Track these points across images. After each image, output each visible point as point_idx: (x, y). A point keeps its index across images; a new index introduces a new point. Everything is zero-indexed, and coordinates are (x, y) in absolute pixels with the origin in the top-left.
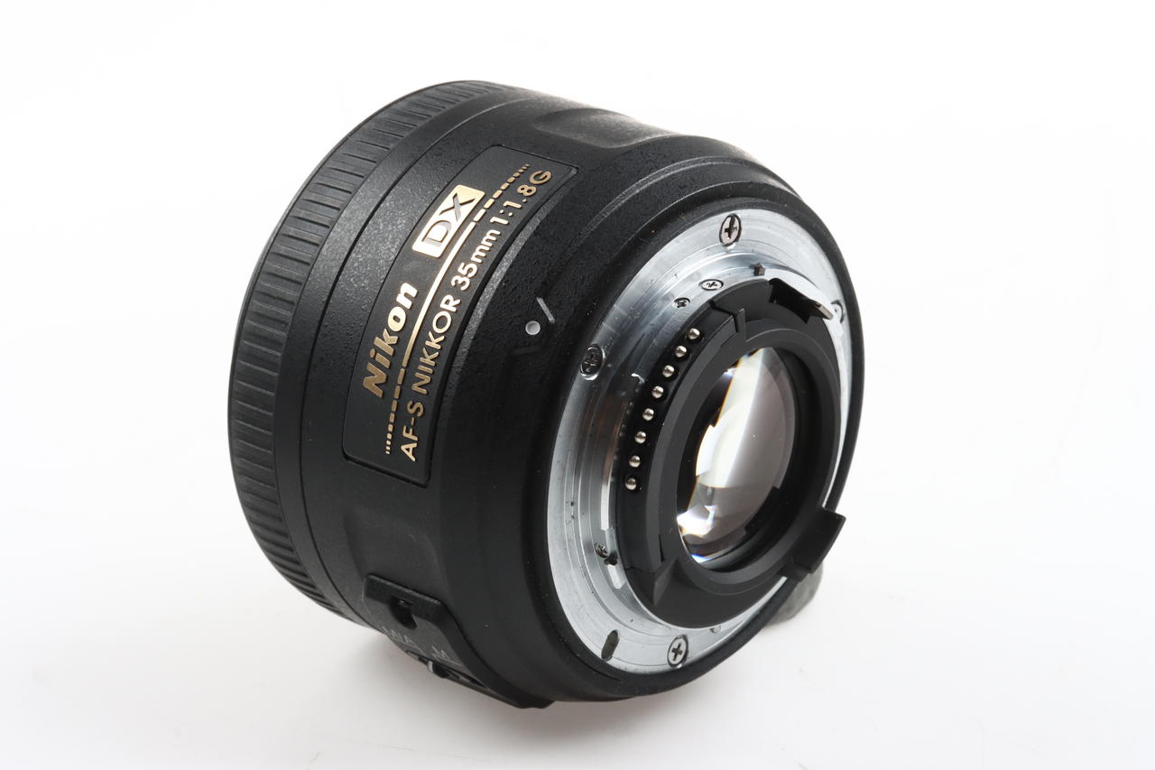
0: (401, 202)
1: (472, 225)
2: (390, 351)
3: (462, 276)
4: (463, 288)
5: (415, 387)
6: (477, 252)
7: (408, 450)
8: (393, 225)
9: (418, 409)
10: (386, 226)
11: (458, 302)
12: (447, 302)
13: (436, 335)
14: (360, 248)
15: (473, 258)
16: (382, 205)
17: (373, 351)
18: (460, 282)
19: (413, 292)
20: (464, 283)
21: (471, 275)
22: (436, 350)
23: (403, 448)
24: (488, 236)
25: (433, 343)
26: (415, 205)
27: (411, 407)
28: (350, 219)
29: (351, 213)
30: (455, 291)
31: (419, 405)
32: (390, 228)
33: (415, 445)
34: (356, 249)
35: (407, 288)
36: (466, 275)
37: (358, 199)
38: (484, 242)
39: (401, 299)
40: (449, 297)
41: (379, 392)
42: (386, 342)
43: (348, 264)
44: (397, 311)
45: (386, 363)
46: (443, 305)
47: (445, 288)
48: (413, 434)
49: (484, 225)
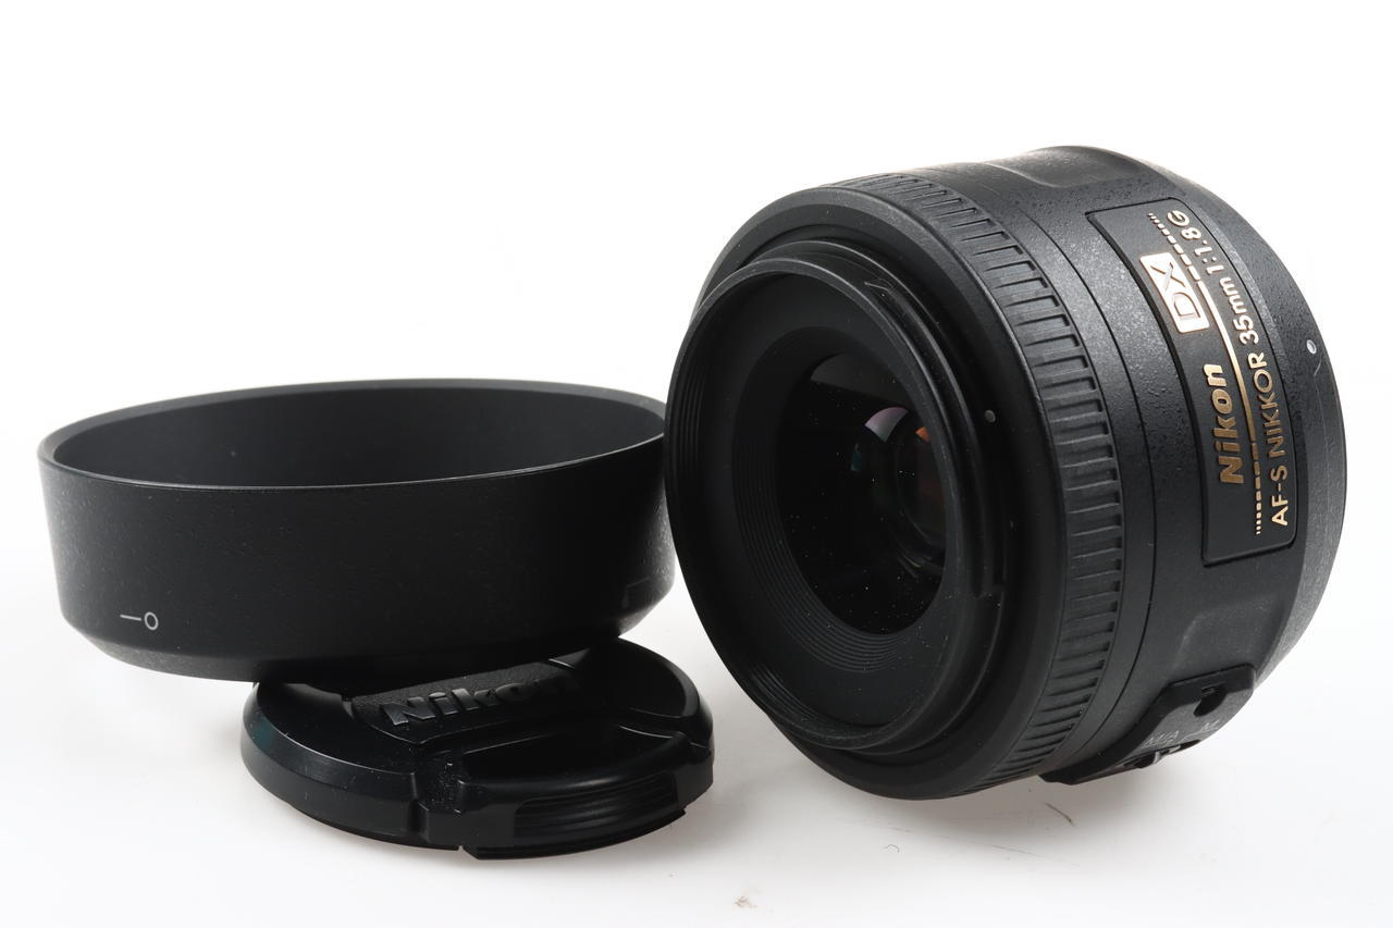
0: (1113, 298)
1: (1202, 285)
2: (1234, 434)
3: (1245, 331)
4: (1256, 341)
5: (1273, 454)
6: (1235, 304)
7: (1279, 518)
8: (1135, 322)
9: (1282, 473)
10: (1130, 326)
11: (1262, 355)
12: (1254, 361)
13: (1267, 395)
14: (1130, 357)
15: (1238, 310)
17: (1218, 443)
18: (1249, 338)
19: (1218, 369)
20: (1252, 336)
21: (1251, 326)
22: (1274, 409)
23: (1274, 519)
24: (1226, 286)
25: (1269, 404)
27: (1275, 474)
29: (1089, 332)
30: (1253, 347)
31: (1282, 468)
32: (1136, 326)
33: (1286, 508)
35: (1210, 369)
36: (1248, 329)
37: (1078, 317)
38: (1228, 293)
39: (1212, 381)
40: (1251, 356)
41: (1240, 479)
42: (1227, 428)
43: (1133, 379)
44: (1217, 395)
45: (1235, 446)
46: (1253, 366)
47: (1242, 351)
48: (1283, 499)
49: (1213, 281)
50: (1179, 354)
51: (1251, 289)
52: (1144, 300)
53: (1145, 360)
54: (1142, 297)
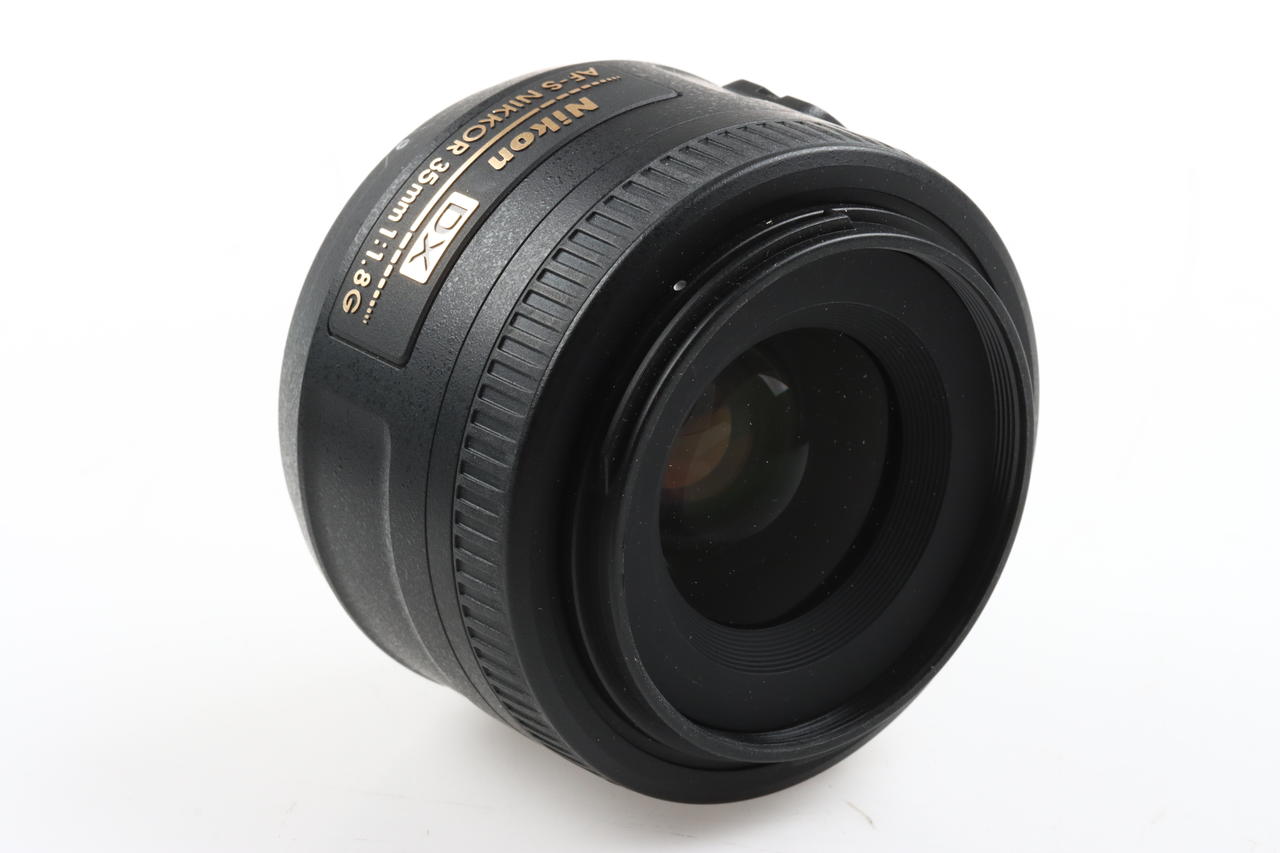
0: (486, 266)
1: (414, 227)
3: (436, 171)
4: (439, 159)
6: (414, 195)
8: (498, 237)
10: (505, 236)
11: (450, 148)
13: (486, 124)
15: (419, 188)
16: (506, 262)
18: (440, 165)
19: (492, 161)
20: (436, 164)
21: (427, 171)
24: (400, 213)
26: (472, 261)
28: (542, 246)
29: (539, 253)
30: (448, 156)
32: (501, 233)
34: (544, 213)
35: (498, 165)
36: (432, 171)
37: (529, 271)
38: (406, 206)
39: (508, 157)
42: (546, 126)
44: (518, 147)
46: (466, 146)
47: (456, 161)
49: (402, 226)
50: (502, 190)
51: (385, 201)
52: (468, 249)
53: (531, 205)
54: (467, 251)
